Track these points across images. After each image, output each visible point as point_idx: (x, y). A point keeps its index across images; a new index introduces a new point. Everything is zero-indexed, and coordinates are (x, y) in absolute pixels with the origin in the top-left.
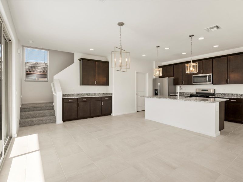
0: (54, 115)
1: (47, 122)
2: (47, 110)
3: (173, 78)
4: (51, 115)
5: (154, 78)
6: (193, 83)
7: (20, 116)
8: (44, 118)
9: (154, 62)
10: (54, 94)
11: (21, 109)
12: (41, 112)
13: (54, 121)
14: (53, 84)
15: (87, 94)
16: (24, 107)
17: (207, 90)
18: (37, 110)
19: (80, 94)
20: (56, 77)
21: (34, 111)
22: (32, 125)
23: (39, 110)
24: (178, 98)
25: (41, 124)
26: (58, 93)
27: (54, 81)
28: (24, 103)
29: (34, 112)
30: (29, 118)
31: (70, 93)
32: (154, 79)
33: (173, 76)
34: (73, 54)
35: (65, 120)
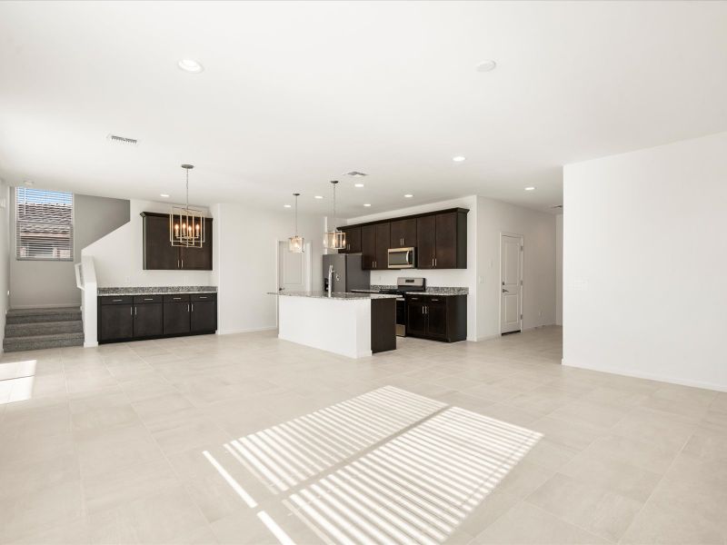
0: (81, 330)
1: (65, 343)
2: (66, 320)
3: (361, 254)
4: (73, 332)
5: (326, 253)
6: (389, 267)
7: (6, 330)
8: (58, 336)
9: (326, 218)
10: (79, 286)
11: (8, 318)
12: (52, 324)
13: (80, 342)
14: (80, 268)
15: (161, 289)
16: (13, 314)
17: (413, 281)
18: (42, 321)
19: (143, 289)
20: (85, 252)
21: (36, 322)
22: (31, 349)
23: (48, 321)
24: (330, 295)
25: (51, 347)
26: (86, 284)
27: (83, 259)
28: (13, 307)
29: (36, 324)
30: (25, 335)
31: (119, 286)
32: (324, 256)
33: (361, 251)
34: (128, 202)
35: (103, 340)
